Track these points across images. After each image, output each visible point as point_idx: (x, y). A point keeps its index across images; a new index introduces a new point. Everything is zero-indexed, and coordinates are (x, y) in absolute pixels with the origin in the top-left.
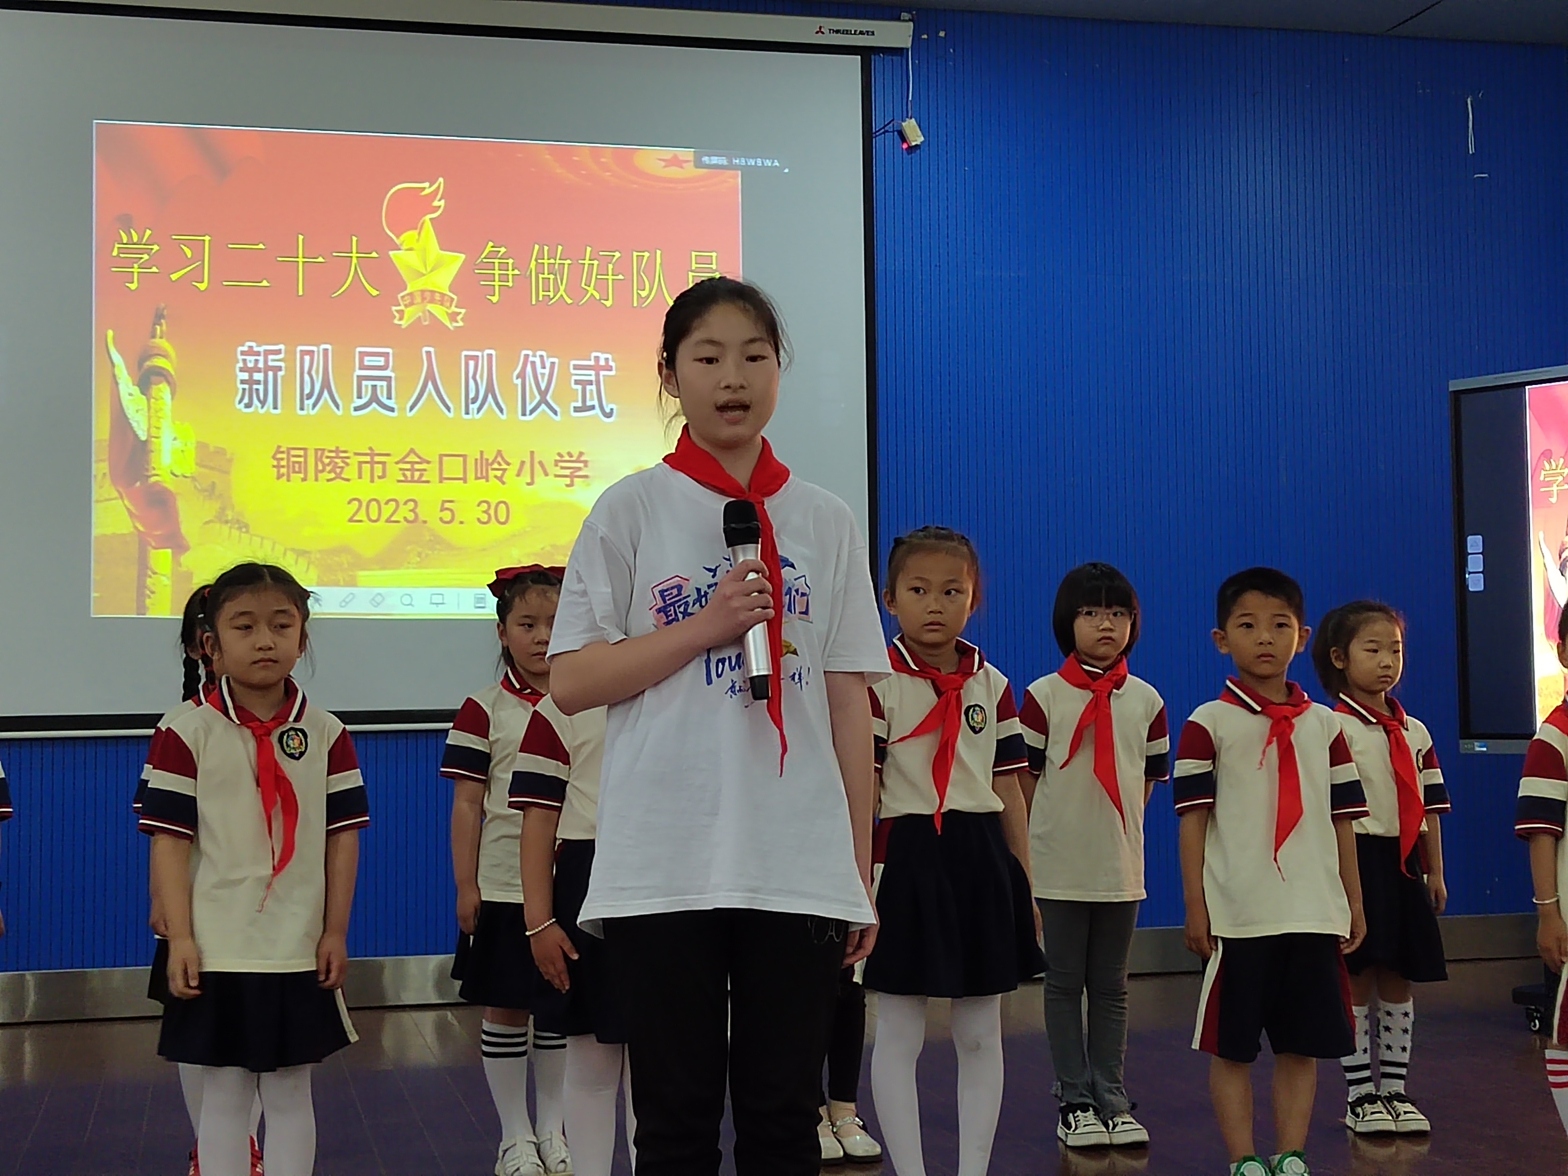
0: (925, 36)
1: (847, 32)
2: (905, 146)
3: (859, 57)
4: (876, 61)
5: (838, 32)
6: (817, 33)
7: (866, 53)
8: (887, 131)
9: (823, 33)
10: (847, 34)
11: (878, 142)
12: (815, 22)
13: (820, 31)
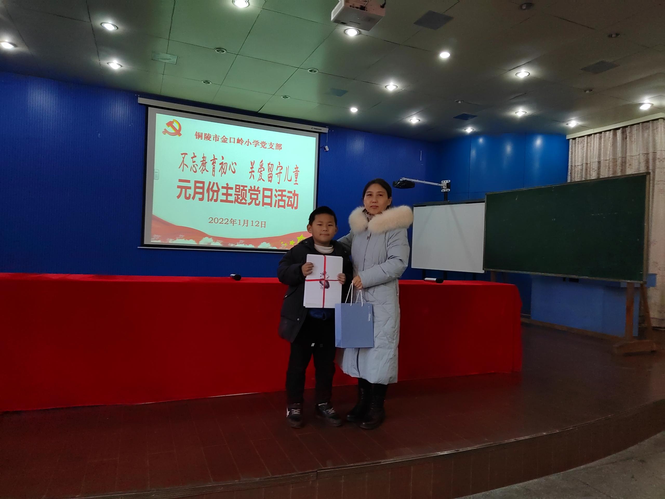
0: (331, 130)
1: (317, 129)
2: (325, 151)
4: (322, 135)
5: (315, 129)
7: (320, 133)
8: (323, 148)
12: (311, 126)
13: (312, 128)
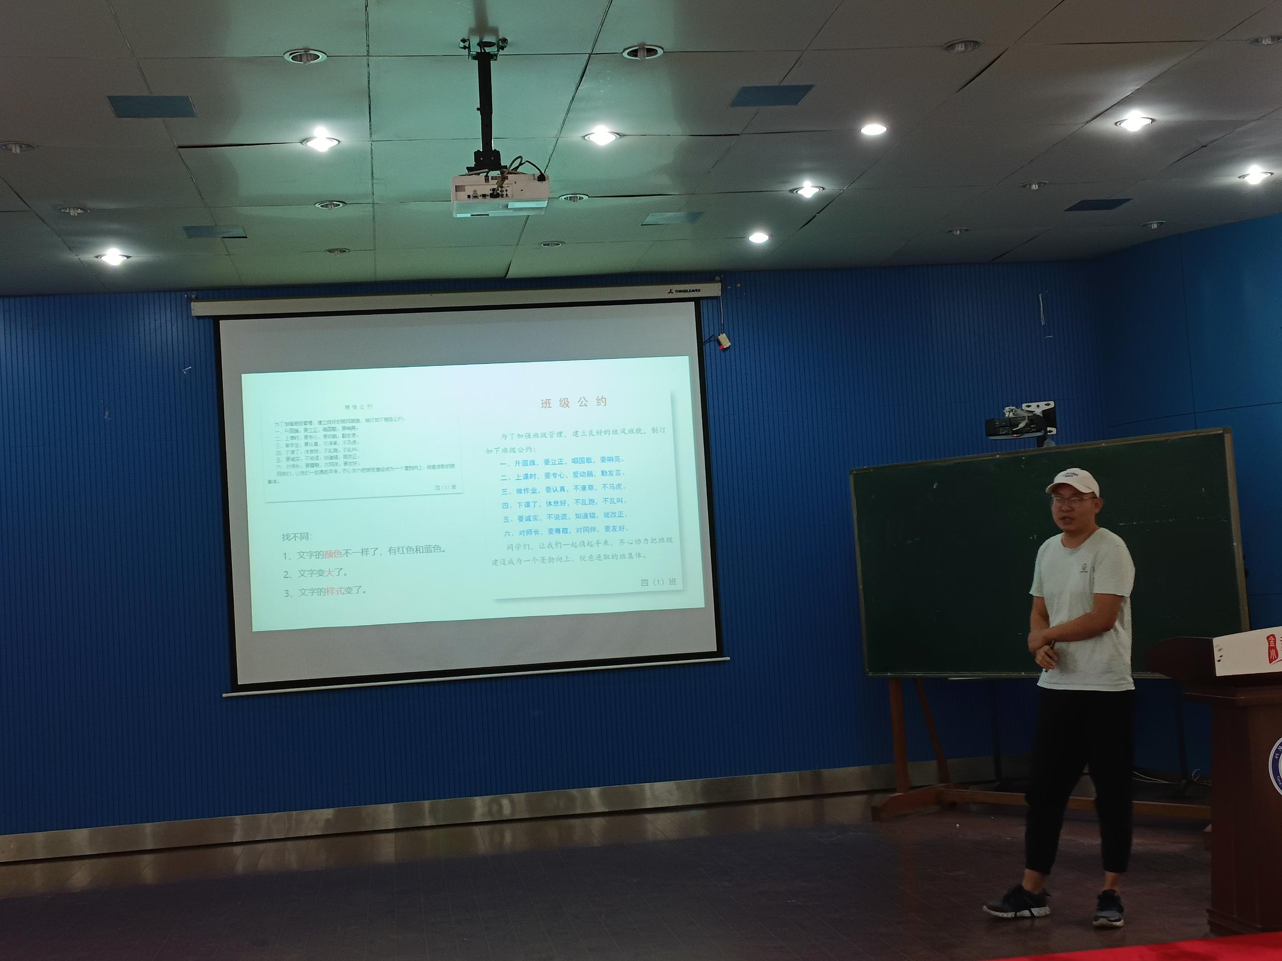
0: (729, 287)
1: (685, 291)
2: (721, 348)
3: (694, 302)
4: (704, 304)
5: (680, 291)
6: (669, 293)
7: (697, 301)
8: (711, 341)
9: (672, 293)
10: (685, 292)
11: (707, 347)
12: (669, 287)
13: (671, 292)
